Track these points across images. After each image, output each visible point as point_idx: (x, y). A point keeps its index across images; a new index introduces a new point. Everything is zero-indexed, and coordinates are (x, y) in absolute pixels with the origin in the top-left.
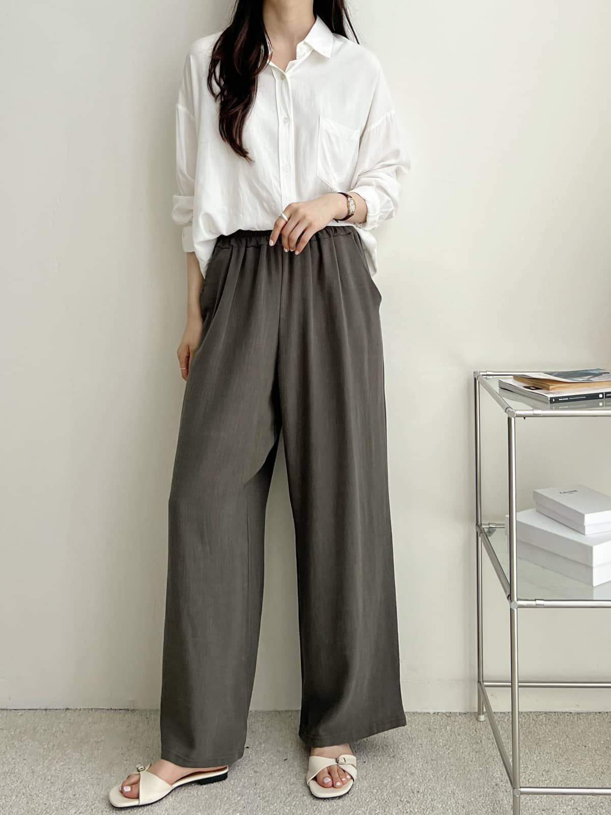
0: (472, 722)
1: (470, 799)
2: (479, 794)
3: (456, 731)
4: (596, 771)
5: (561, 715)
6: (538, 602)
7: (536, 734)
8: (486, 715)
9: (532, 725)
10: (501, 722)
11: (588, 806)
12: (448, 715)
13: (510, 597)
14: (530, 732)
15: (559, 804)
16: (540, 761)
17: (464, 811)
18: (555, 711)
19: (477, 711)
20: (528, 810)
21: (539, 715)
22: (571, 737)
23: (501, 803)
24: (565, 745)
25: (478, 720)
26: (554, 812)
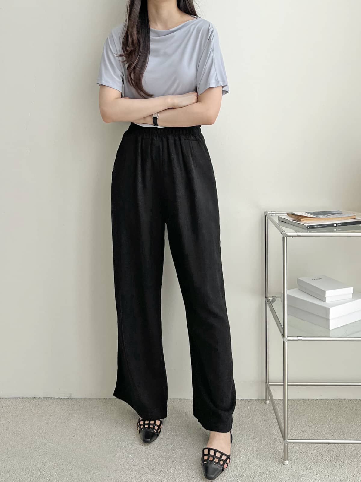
0: (262, 404)
1: (260, 446)
2: (265, 444)
3: (253, 409)
4: (330, 431)
5: (312, 400)
6: (299, 338)
7: (298, 411)
8: (270, 400)
9: (295, 406)
10: (278, 404)
11: (326, 450)
12: (249, 401)
13: (283, 335)
14: (294, 410)
15: (310, 449)
16: (299, 425)
17: (257, 453)
18: (309, 398)
19: (265, 398)
20: (292, 452)
21: (300, 401)
22: (317, 412)
23: (277, 448)
24: (314, 417)
25: (265, 403)
26: (306, 454)
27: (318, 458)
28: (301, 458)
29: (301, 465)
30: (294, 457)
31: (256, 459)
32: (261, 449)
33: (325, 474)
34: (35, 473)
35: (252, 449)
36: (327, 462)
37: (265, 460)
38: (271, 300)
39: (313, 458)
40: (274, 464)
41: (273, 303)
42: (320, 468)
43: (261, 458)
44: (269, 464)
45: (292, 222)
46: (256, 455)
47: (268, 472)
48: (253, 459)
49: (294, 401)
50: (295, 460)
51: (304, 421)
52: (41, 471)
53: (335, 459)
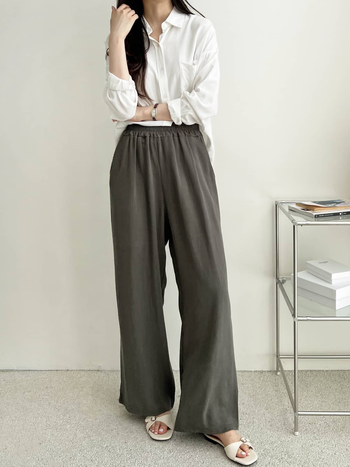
0: (273, 375)
1: (273, 417)
2: (277, 415)
3: (265, 380)
4: (336, 401)
5: (318, 372)
6: (308, 318)
7: (306, 381)
8: (281, 372)
9: (304, 377)
10: (288, 375)
11: (332, 421)
12: (261, 372)
13: (294, 315)
14: (303, 380)
15: (318, 420)
17: (270, 424)
19: (276, 370)
20: (302, 423)
21: (307, 372)
22: (323, 383)
23: (288, 419)
24: (320, 387)
25: (276, 375)
26: (315, 425)
27: (325, 429)
28: (310, 429)
29: (310, 435)
30: (303, 428)
31: (269, 430)
32: (274, 420)
33: (332, 444)
34: (67, 444)
35: (265, 419)
36: (334, 432)
37: (277, 430)
38: (281, 281)
39: (321, 429)
40: (286, 435)
41: (283, 284)
42: (328, 438)
43: (273, 428)
44: (281, 435)
45: (301, 211)
46: (268, 426)
47: (280, 442)
48: (266, 430)
49: (302, 372)
50: (304, 431)
51: (312, 391)
52: (73, 442)
53: (341, 430)
